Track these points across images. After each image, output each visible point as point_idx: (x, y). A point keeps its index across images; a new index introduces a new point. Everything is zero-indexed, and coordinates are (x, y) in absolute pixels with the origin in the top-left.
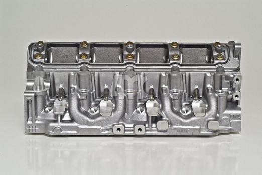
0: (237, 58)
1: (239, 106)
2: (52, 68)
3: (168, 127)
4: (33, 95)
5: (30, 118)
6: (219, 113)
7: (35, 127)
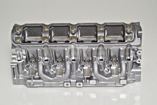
0: (140, 39)
1: (140, 66)
2: (27, 47)
3: (96, 82)
4: (16, 64)
5: (16, 76)
6: (127, 72)
7: (19, 81)
